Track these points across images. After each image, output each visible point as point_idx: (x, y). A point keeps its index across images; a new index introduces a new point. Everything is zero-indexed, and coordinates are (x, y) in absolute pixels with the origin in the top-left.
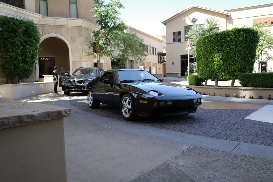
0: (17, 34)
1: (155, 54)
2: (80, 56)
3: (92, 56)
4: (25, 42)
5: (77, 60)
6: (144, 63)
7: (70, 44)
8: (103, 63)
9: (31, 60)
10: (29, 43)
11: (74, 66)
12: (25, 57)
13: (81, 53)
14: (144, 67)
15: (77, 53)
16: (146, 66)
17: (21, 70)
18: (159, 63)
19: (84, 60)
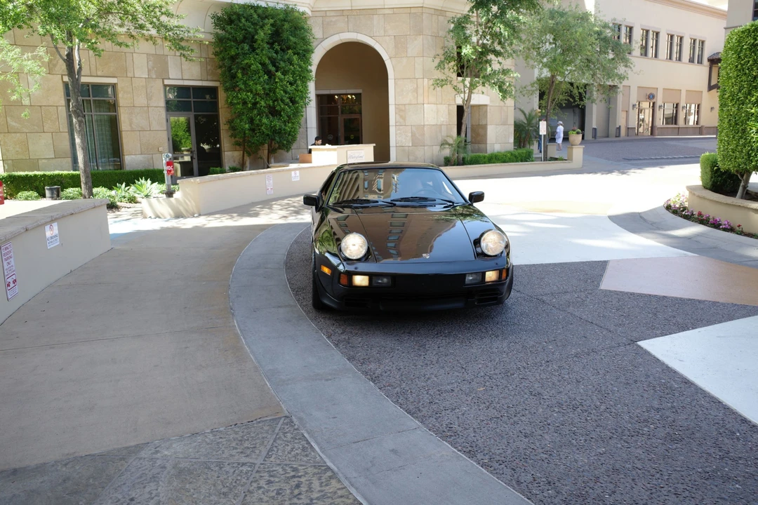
0: (256, 45)
1: (700, 62)
2: (416, 90)
3: (448, 88)
4: (274, 63)
5: (407, 102)
6: (655, 93)
7: (390, 58)
8: (486, 105)
9: (289, 107)
10: (282, 64)
11: (401, 117)
12: (274, 102)
13: (420, 81)
14: (654, 103)
15: (409, 80)
16: (659, 103)
17: (266, 132)
18: (710, 88)
19: (426, 101)
